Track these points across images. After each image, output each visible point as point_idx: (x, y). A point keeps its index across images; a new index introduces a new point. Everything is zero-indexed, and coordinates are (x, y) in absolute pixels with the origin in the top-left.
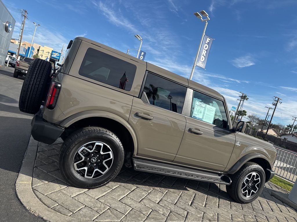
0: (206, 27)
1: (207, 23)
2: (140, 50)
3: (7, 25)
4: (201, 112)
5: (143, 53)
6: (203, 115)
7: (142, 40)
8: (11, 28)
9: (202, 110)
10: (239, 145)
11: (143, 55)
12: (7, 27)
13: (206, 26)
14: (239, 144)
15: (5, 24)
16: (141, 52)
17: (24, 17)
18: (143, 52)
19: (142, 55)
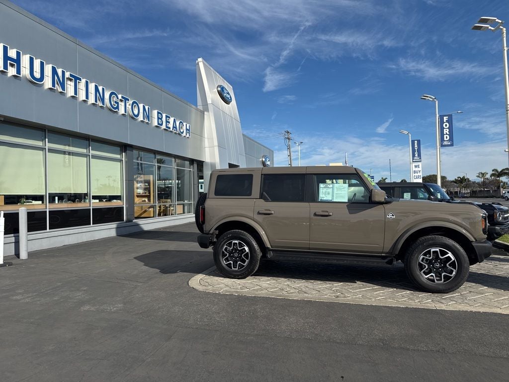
0: (505, 36)
1: (505, 29)
2: (437, 116)
3: (264, 160)
4: (329, 194)
5: (445, 119)
6: (333, 196)
7: (435, 99)
8: (269, 161)
9: (330, 190)
10: (393, 217)
11: (447, 121)
12: (264, 162)
13: (505, 34)
14: (393, 215)
15: (261, 159)
16: (441, 117)
17: (287, 140)
18: (446, 116)
19: (445, 121)
